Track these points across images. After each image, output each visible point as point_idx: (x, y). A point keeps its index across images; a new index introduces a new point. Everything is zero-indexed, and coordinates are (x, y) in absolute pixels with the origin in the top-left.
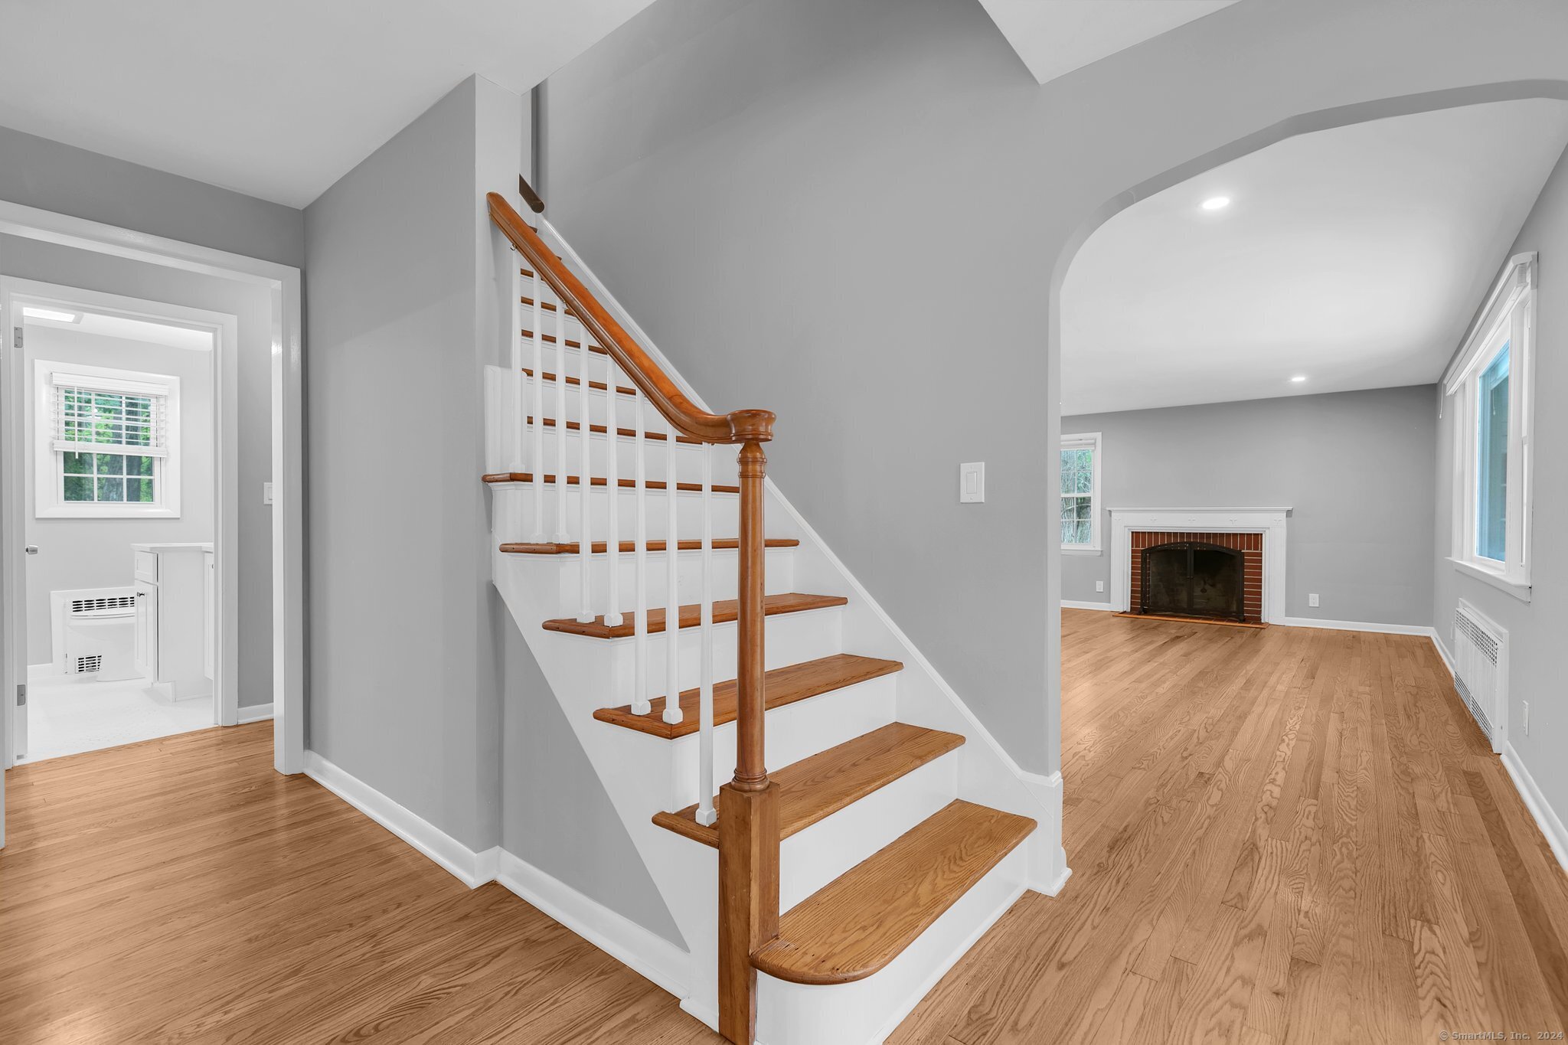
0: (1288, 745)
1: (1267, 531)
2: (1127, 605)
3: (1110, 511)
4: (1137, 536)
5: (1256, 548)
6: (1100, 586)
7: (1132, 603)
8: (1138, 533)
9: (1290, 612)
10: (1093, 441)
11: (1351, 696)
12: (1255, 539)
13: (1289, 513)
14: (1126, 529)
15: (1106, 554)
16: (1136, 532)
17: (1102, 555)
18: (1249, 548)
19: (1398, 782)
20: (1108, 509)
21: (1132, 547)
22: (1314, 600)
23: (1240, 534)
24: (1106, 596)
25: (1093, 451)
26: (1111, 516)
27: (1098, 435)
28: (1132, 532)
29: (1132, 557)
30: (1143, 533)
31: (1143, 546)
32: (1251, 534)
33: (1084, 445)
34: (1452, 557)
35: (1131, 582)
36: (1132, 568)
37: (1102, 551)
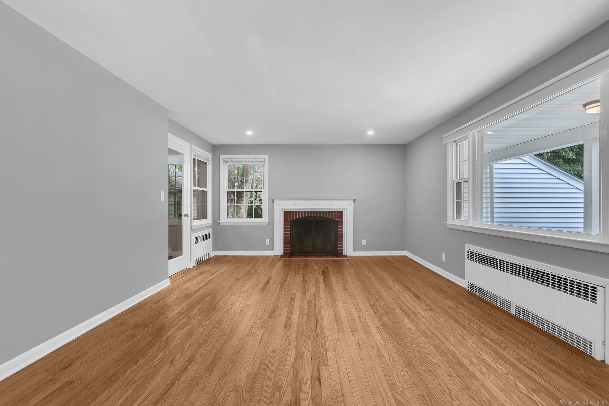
1: (346, 210)
2: (282, 253)
3: (273, 200)
4: (287, 214)
5: (341, 218)
6: (268, 242)
7: (284, 250)
8: (287, 212)
9: (355, 250)
10: (263, 160)
12: (340, 214)
13: (354, 200)
14: (281, 209)
15: (271, 223)
16: (286, 211)
17: (269, 224)
18: (338, 218)
20: (272, 198)
21: (284, 219)
22: (364, 242)
23: (334, 211)
24: (271, 247)
25: (263, 166)
26: (273, 202)
27: (266, 157)
28: (284, 211)
29: (284, 225)
30: (290, 212)
31: (290, 219)
32: (338, 211)
33: (258, 162)
34: (448, 222)
35: (284, 238)
36: (284, 231)
37: (268, 222)
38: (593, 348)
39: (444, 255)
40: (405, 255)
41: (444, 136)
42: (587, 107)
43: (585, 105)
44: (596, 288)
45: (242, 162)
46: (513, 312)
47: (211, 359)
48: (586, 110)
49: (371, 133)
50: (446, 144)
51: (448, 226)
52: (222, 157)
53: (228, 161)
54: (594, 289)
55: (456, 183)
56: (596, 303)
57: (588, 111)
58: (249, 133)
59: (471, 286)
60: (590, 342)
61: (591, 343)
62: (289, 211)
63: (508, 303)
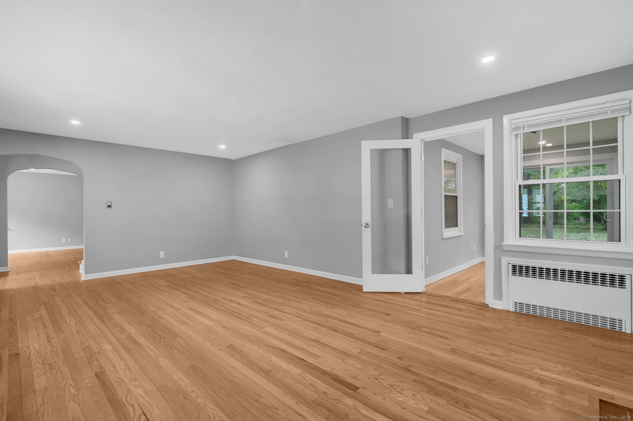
0: (65, 312)
11: (50, 364)
19: (15, 315)
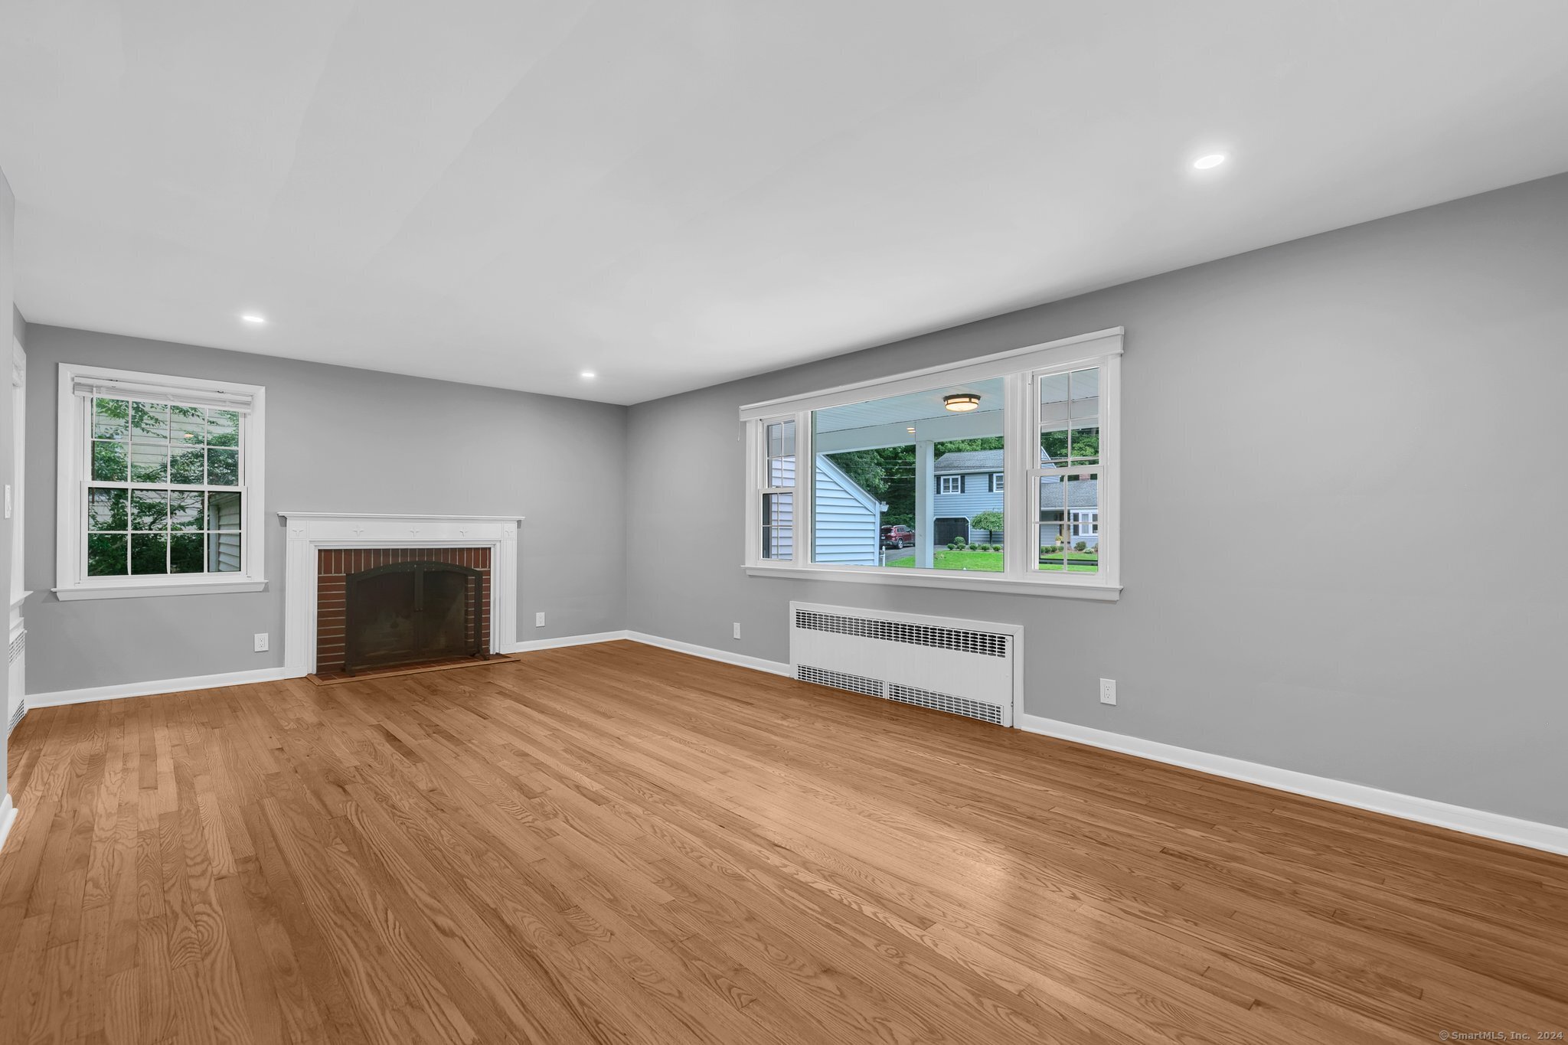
1: (498, 544)
2: (311, 668)
3: (282, 518)
4: (328, 558)
5: (484, 566)
6: (262, 641)
7: (319, 660)
9: (519, 638)
12: (483, 554)
13: (519, 522)
14: (312, 545)
15: (275, 586)
16: (326, 551)
17: (266, 589)
18: (477, 565)
20: (281, 513)
21: (319, 573)
22: (540, 619)
23: (467, 548)
24: (275, 657)
26: (283, 525)
27: (260, 392)
28: (319, 550)
29: (320, 589)
30: (338, 552)
31: (338, 570)
32: (478, 549)
33: (228, 403)
34: (748, 564)
35: (318, 627)
36: (320, 606)
37: (266, 584)
38: (1001, 714)
39: (737, 626)
40: (624, 638)
41: (742, 407)
42: (950, 401)
43: (947, 398)
44: (1004, 638)
45: (165, 396)
46: (886, 696)
47: (536, 895)
48: (948, 404)
49: (588, 375)
50: (745, 422)
51: (749, 573)
52: (67, 372)
53: (98, 387)
54: (1002, 639)
55: (764, 495)
56: (1004, 656)
57: (948, 407)
58: (253, 319)
59: (803, 670)
60: (997, 708)
61: (999, 708)
62: (336, 551)
63: (878, 684)
